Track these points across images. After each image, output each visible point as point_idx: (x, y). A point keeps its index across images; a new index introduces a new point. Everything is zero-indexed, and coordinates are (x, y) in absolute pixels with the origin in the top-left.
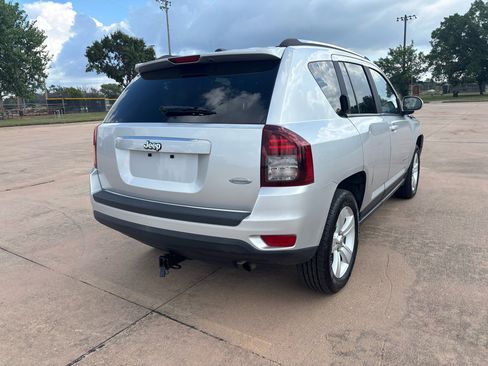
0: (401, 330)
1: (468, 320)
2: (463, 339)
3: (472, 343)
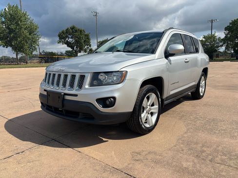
0: (170, 152)
1: (205, 149)
2: (200, 157)
3: (203, 159)
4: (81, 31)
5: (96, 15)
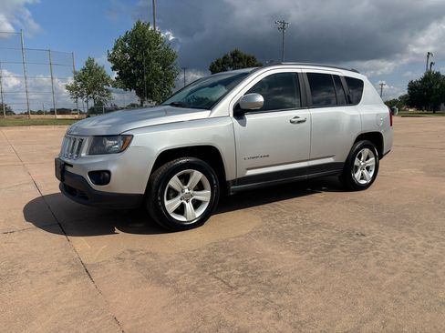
4: (249, 59)
5: (283, 28)
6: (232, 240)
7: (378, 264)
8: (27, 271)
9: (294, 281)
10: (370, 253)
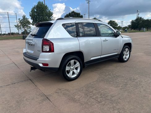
6: (92, 83)
7: (144, 90)
8: (27, 99)
9: (119, 99)
10: (140, 86)
